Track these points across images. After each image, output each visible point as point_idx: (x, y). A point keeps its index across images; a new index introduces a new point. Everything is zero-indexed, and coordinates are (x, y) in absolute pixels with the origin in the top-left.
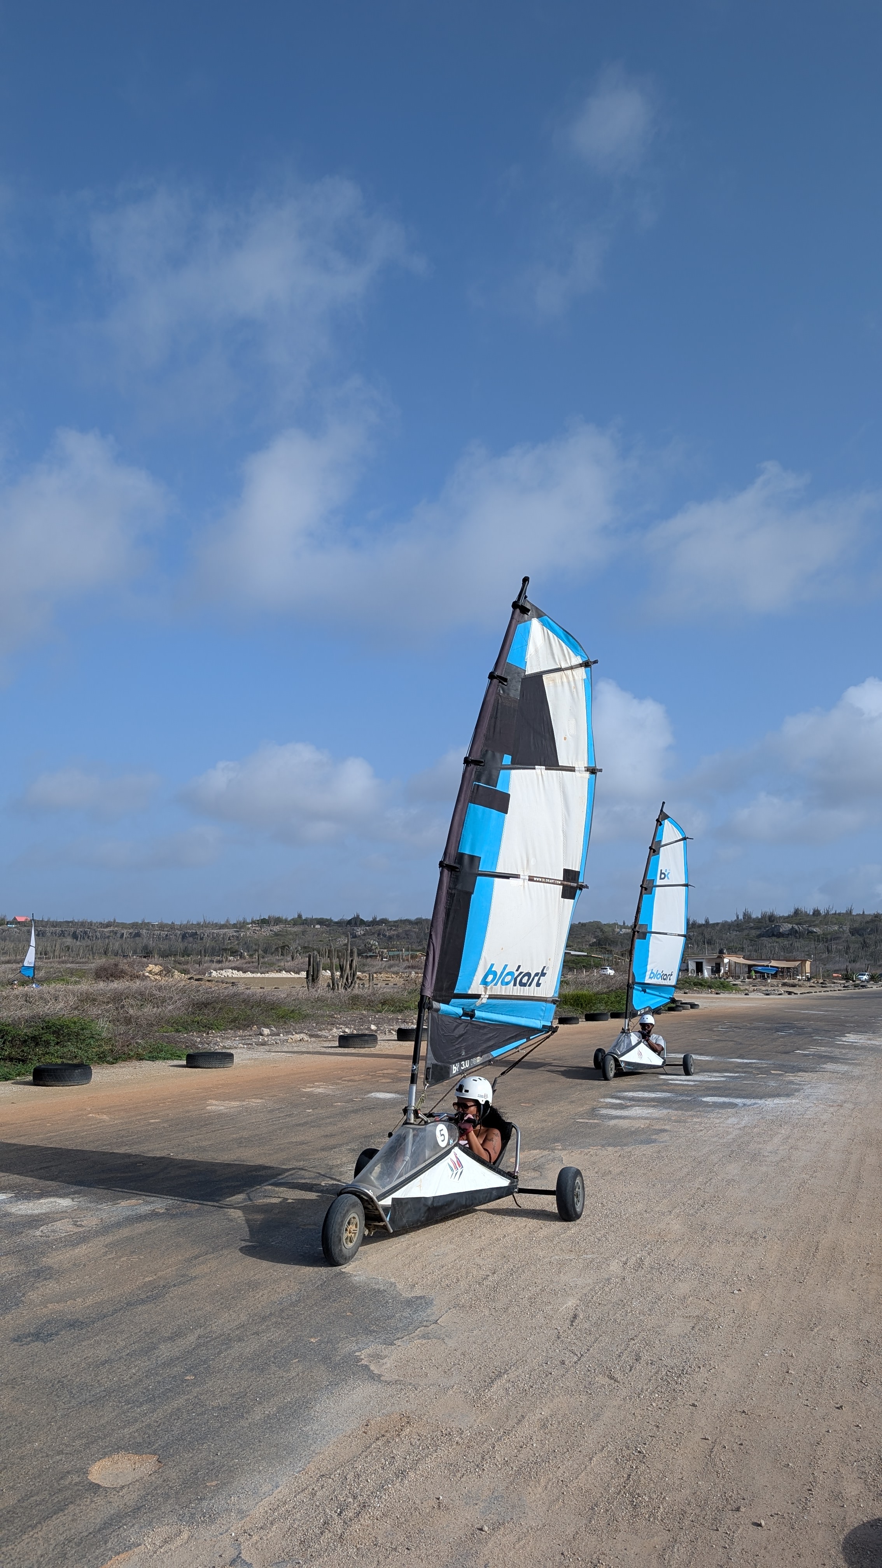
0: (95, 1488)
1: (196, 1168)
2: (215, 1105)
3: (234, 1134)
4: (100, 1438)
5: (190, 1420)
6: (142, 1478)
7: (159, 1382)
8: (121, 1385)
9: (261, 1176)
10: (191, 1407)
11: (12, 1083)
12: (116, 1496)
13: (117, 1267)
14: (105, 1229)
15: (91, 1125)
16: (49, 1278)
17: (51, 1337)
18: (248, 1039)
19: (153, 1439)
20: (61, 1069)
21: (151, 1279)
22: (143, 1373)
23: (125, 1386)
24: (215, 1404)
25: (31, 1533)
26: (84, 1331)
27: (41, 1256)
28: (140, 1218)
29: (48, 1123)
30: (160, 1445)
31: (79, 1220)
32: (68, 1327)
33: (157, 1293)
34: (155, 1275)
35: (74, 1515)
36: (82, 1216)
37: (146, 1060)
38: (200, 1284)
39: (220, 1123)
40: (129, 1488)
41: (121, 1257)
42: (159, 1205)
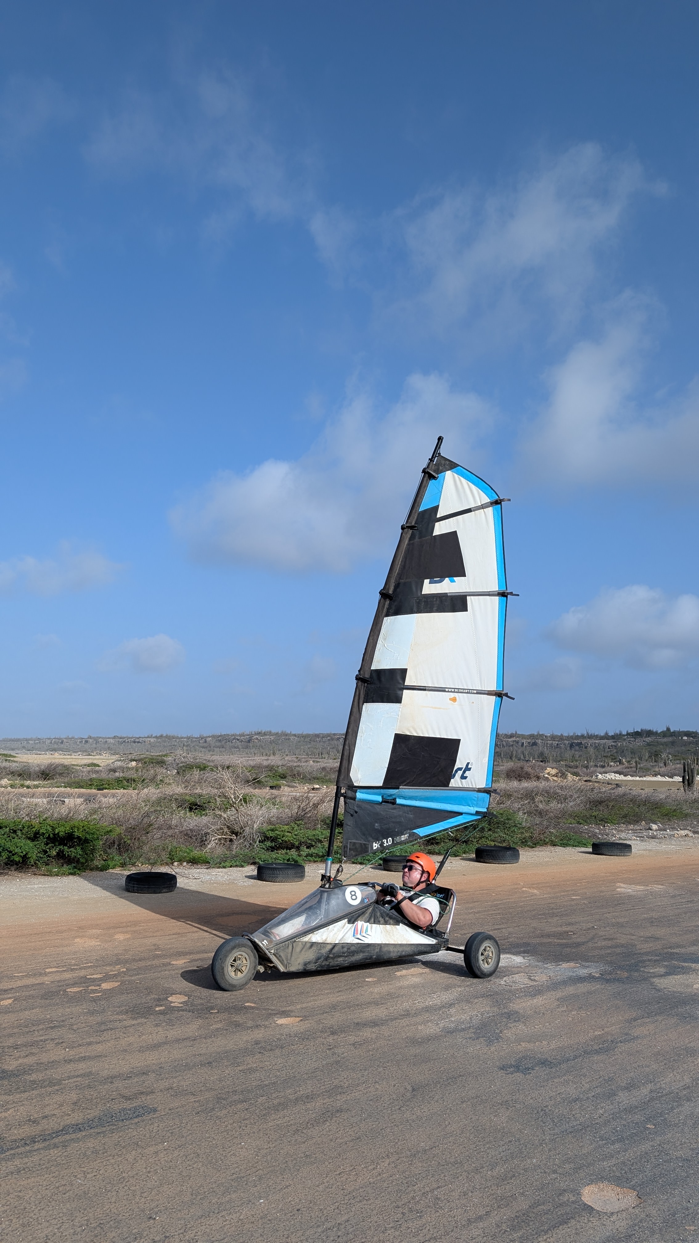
0: (590, 1209)
1: (618, 941)
2: (624, 888)
3: (644, 914)
4: (584, 1165)
5: (659, 1165)
6: (627, 1209)
7: (625, 1126)
8: (593, 1122)
9: (677, 953)
10: (656, 1154)
11: (460, 859)
12: (608, 1220)
13: (570, 1019)
14: (555, 986)
15: (526, 897)
16: (518, 1021)
17: (528, 1070)
18: (639, 832)
19: (630, 1176)
20: (496, 851)
21: (599, 1033)
22: (610, 1115)
23: (597, 1123)
24: (678, 1154)
26: (554, 1070)
27: (509, 1001)
28: (581, 979)
29: (493, 893)
30: (637, 1182)
31: (532, 975)
32: (540, 1064)
33: (607, 1046)
34: (603, 1030)
35: (576, 1229)
36: (534, 972)
37: (559, 846)
38: (643, 1044)
39: (631, 903)
40: (617, 1216)
41: (571, 1011)
42: (594, 970)
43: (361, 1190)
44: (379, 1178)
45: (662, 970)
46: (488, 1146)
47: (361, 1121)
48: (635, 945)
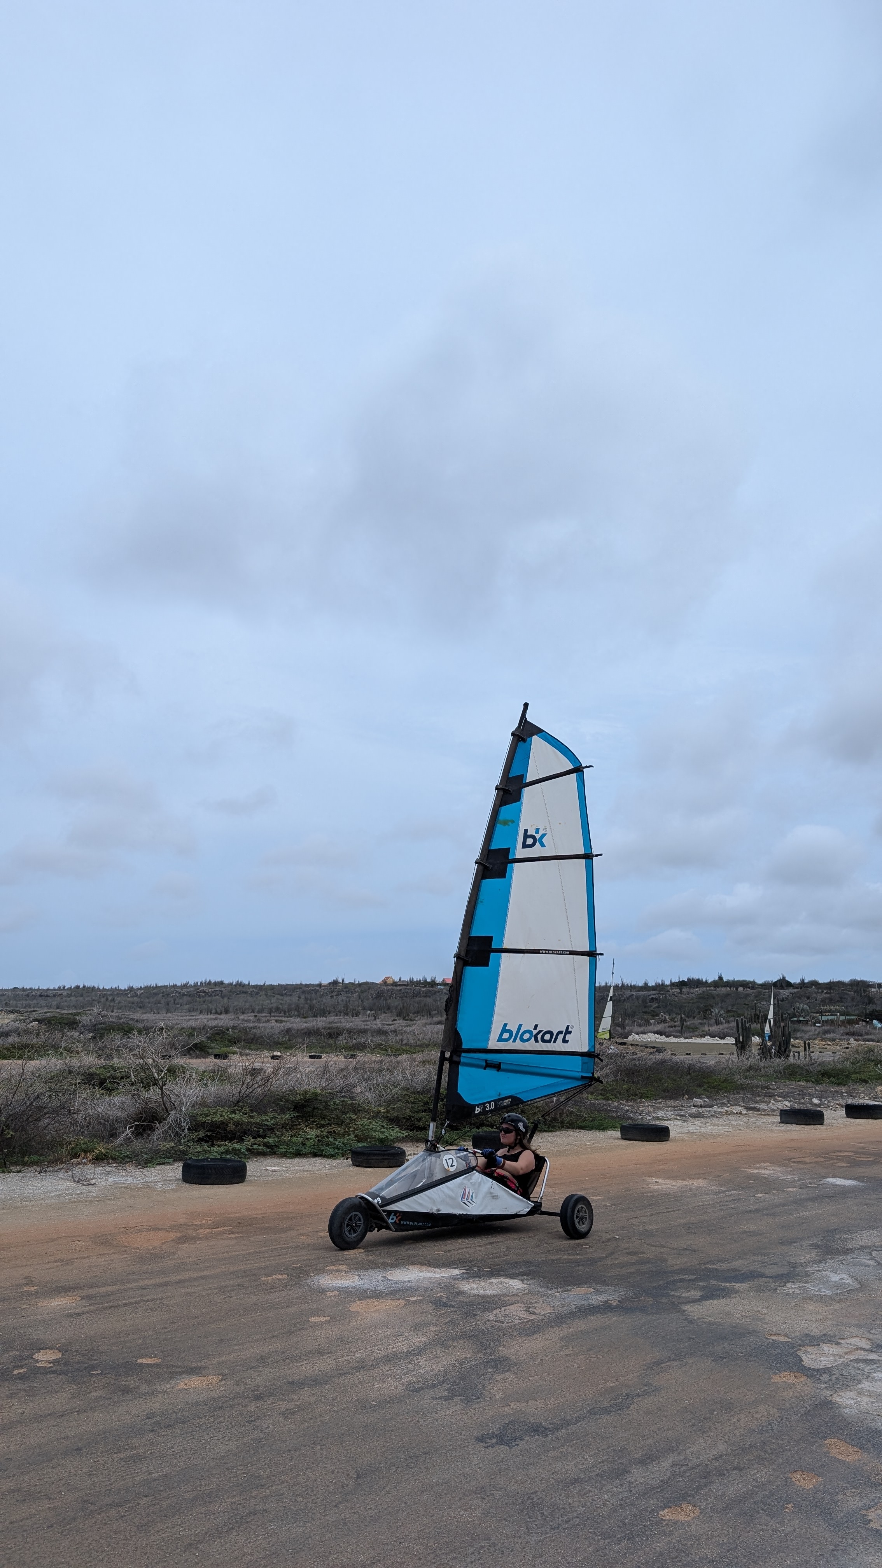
1: (645, 1256)
2: (657, 1183)
3: (680, 1218)
7: (635, 1516)
8: (595, 1513)
9: (717, 1270)
13: (576, 1366)
14: (559, 1320)
16: (507, 1371)
17: (515, 1441)
18: (680, 1110)
21: (613, 1384)
22: (617, 1501)
23: (600, 1515)
26: (549, 1439)
27: (498, 1344)
28: (592, 1310)
31: (531, 1306)
32: (532, 1432)
33: (621, 1403)
34: (617, 1380)
36: (534, 1301)
38: (666, 1397)
39: (665, 1204)
41: (578, 1354)
42: (611, 1296)
45: (697, 1294)
48: (665, 1261)
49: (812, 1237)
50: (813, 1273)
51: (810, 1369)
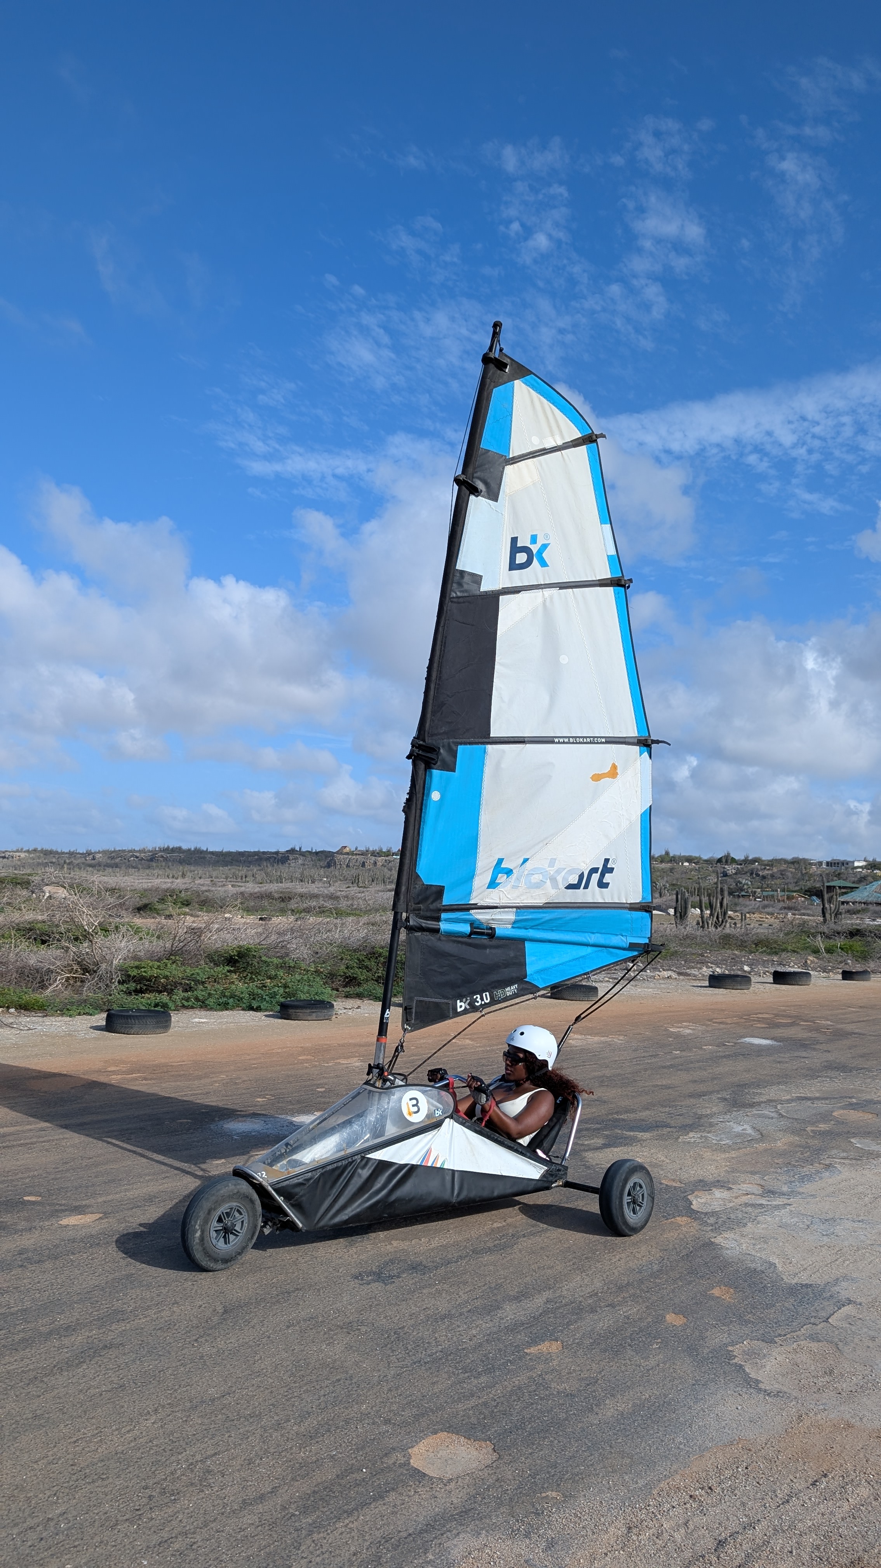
0: (419, 1476)
3: (596, 1072)
4: (432, 1410)
6: (474, 1471)
9: (623, 1120)
10: (533, 1388)
12: (443, 1490)
17: (392, 1279)
19: (489, 1422)
21: (500, 1225)
22: (484, 1337)
23: (464, 1349)
24: (561, 1388)
25: (347, 1521)
26: (426, 1277)
30: (496, 1431)
32: (410, 1270)
33: (505, 1242)
35: (394, 1506)
39: (582, 1058)
40: (457, 1482)
43: (99, 1465)
44: (133, 1444)
45: (599, 1141)
46: (305, 1388)
47: (134, 1361)
49: (722, 1090)
50: (717, 1124)
51: (698, 1212)
